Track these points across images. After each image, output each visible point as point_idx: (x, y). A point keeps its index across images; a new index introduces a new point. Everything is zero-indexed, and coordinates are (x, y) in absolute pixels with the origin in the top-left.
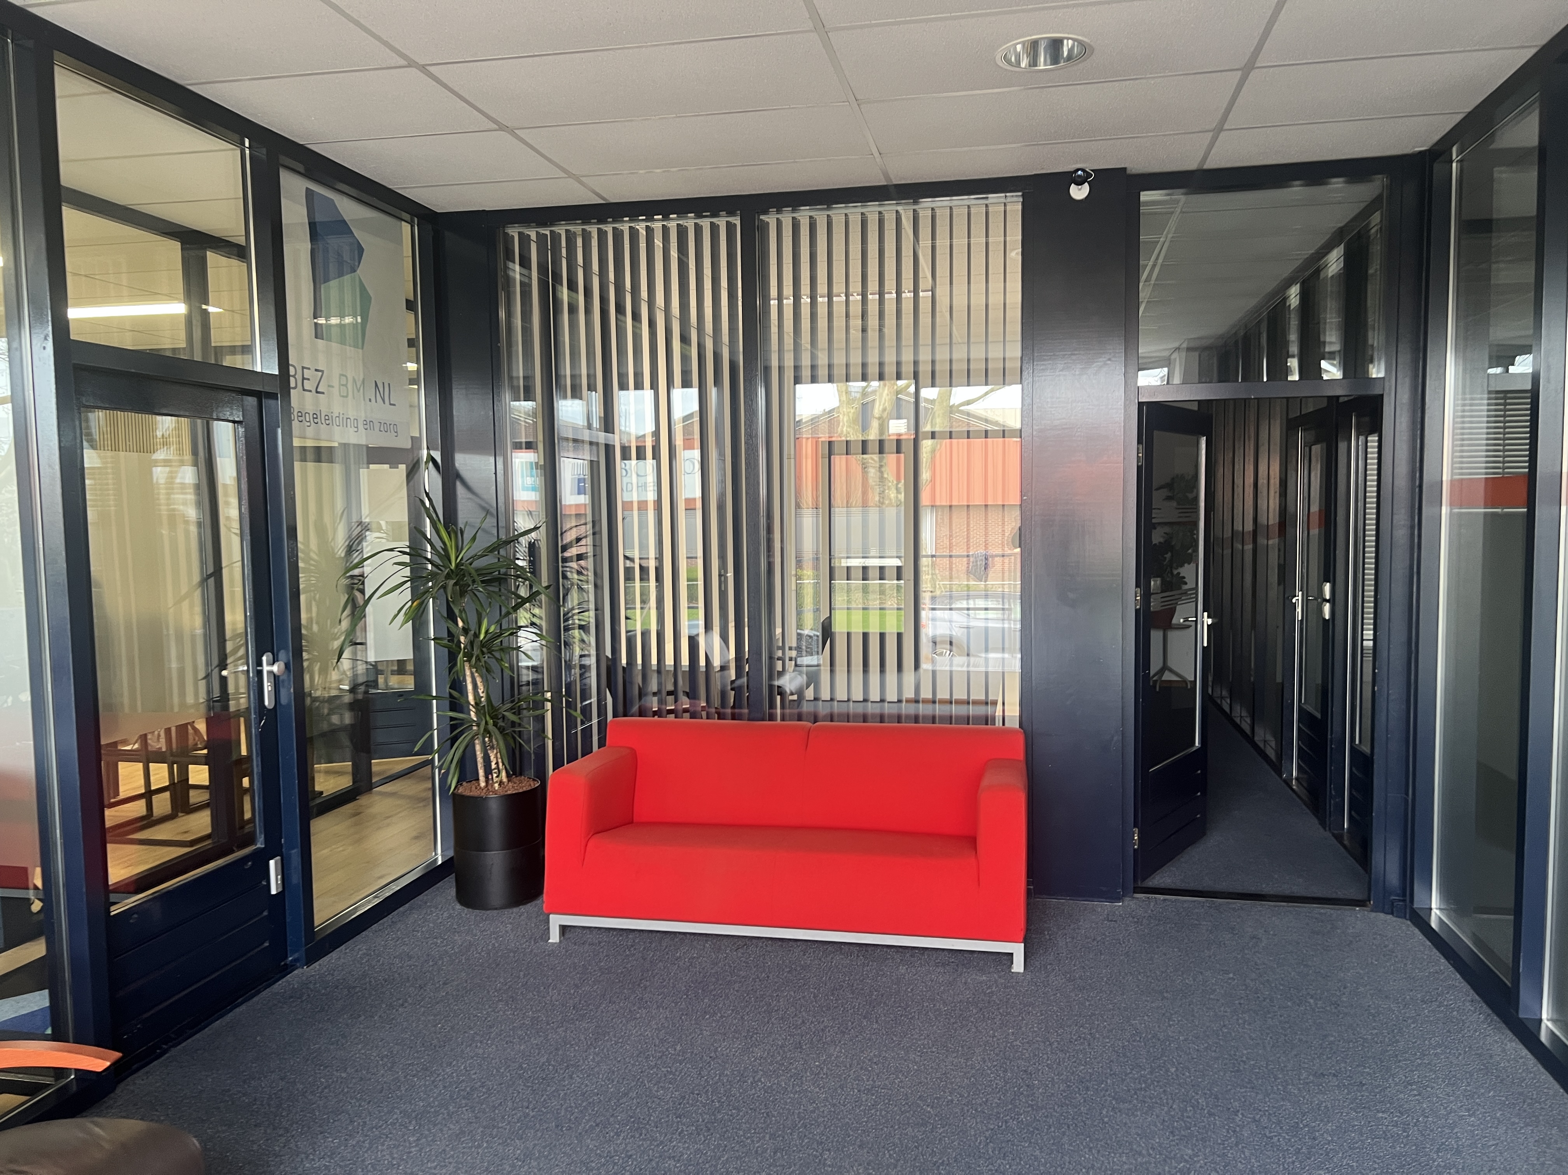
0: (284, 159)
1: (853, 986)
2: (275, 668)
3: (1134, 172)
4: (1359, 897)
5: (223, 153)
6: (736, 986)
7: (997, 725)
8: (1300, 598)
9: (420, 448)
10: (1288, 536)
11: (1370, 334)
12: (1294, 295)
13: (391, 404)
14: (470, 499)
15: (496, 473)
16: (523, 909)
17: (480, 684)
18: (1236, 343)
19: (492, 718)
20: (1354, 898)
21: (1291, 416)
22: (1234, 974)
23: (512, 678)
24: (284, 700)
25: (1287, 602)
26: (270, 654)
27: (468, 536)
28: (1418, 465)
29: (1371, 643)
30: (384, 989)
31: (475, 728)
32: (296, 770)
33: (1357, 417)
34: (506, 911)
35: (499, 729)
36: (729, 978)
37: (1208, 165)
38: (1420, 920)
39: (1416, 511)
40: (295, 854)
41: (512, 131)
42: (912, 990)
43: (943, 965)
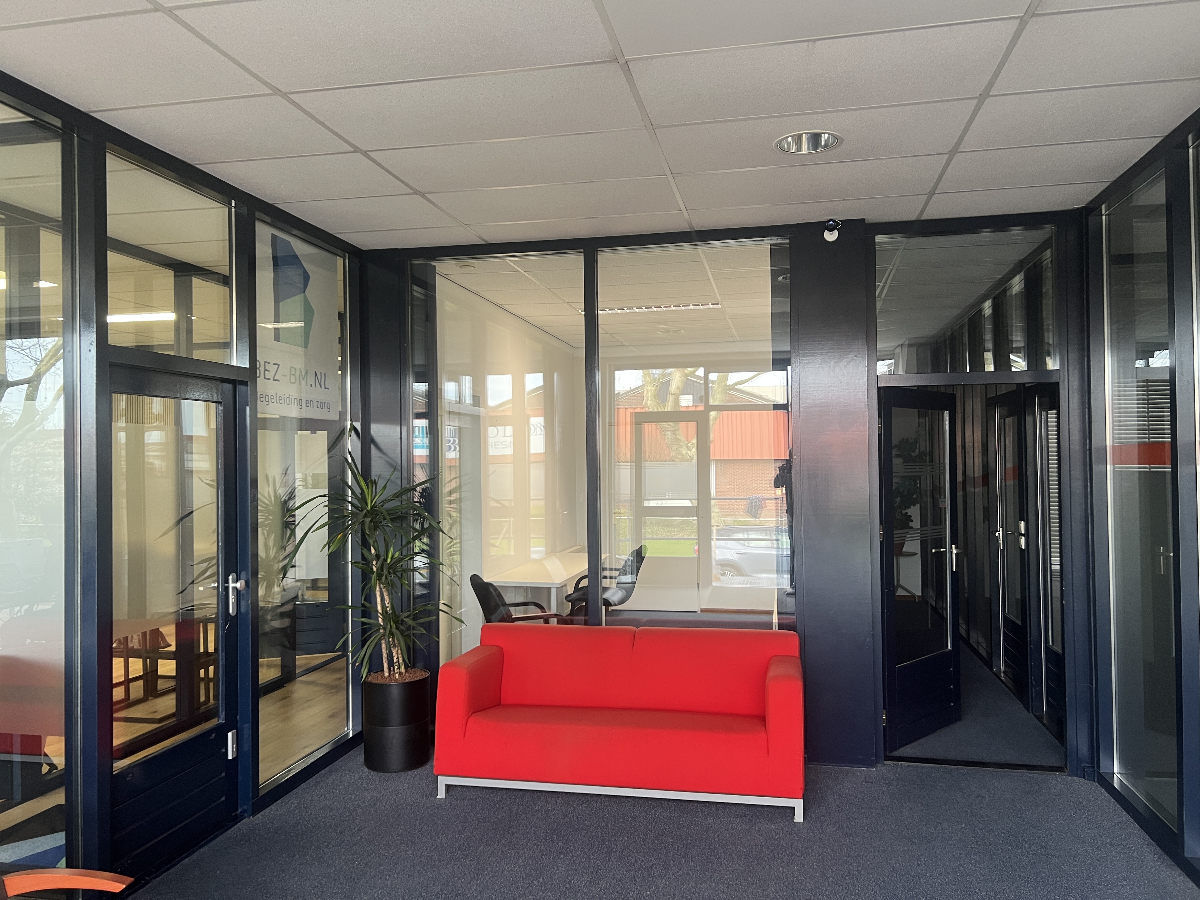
0: (258, 214)
1: (672, 833)
2: (238, 585)
3: (870, 221)
4: (1058, 764)
5: (215, 210)
6: (583, 833)
7: (774, 629)
8: (1001, 533)
9: (346, 420)
10: (990, 485)
11: (1046, 335)
12: (987, 307)
13: (326, 388)
14: (380, 457)
15: (401, 439)
16: (415, 772)
17: (386, 597)
18: (945, 341)
19: (395, 623)
20: (1055, 765)
21: (989, 396)
22: (966, 825)
23: (409, 592)
24: (243, 609)
25: (992, 535)
26: (234, 574)
27: (380, 485)
28: (1087, 434)
29: (1058, 567)
30: (313, 834)
31: (382, 631)
32: (250, 663)
33: (1040, 398)
34: (403, 774)
35: (400, 632)
36: (576, 827)
37: (924, 217)
38: (1106, 782)
39: (1088, 468)
40: (247, 728)
41: (423, 195)
42: (718, 836)
43: (741, 816)
